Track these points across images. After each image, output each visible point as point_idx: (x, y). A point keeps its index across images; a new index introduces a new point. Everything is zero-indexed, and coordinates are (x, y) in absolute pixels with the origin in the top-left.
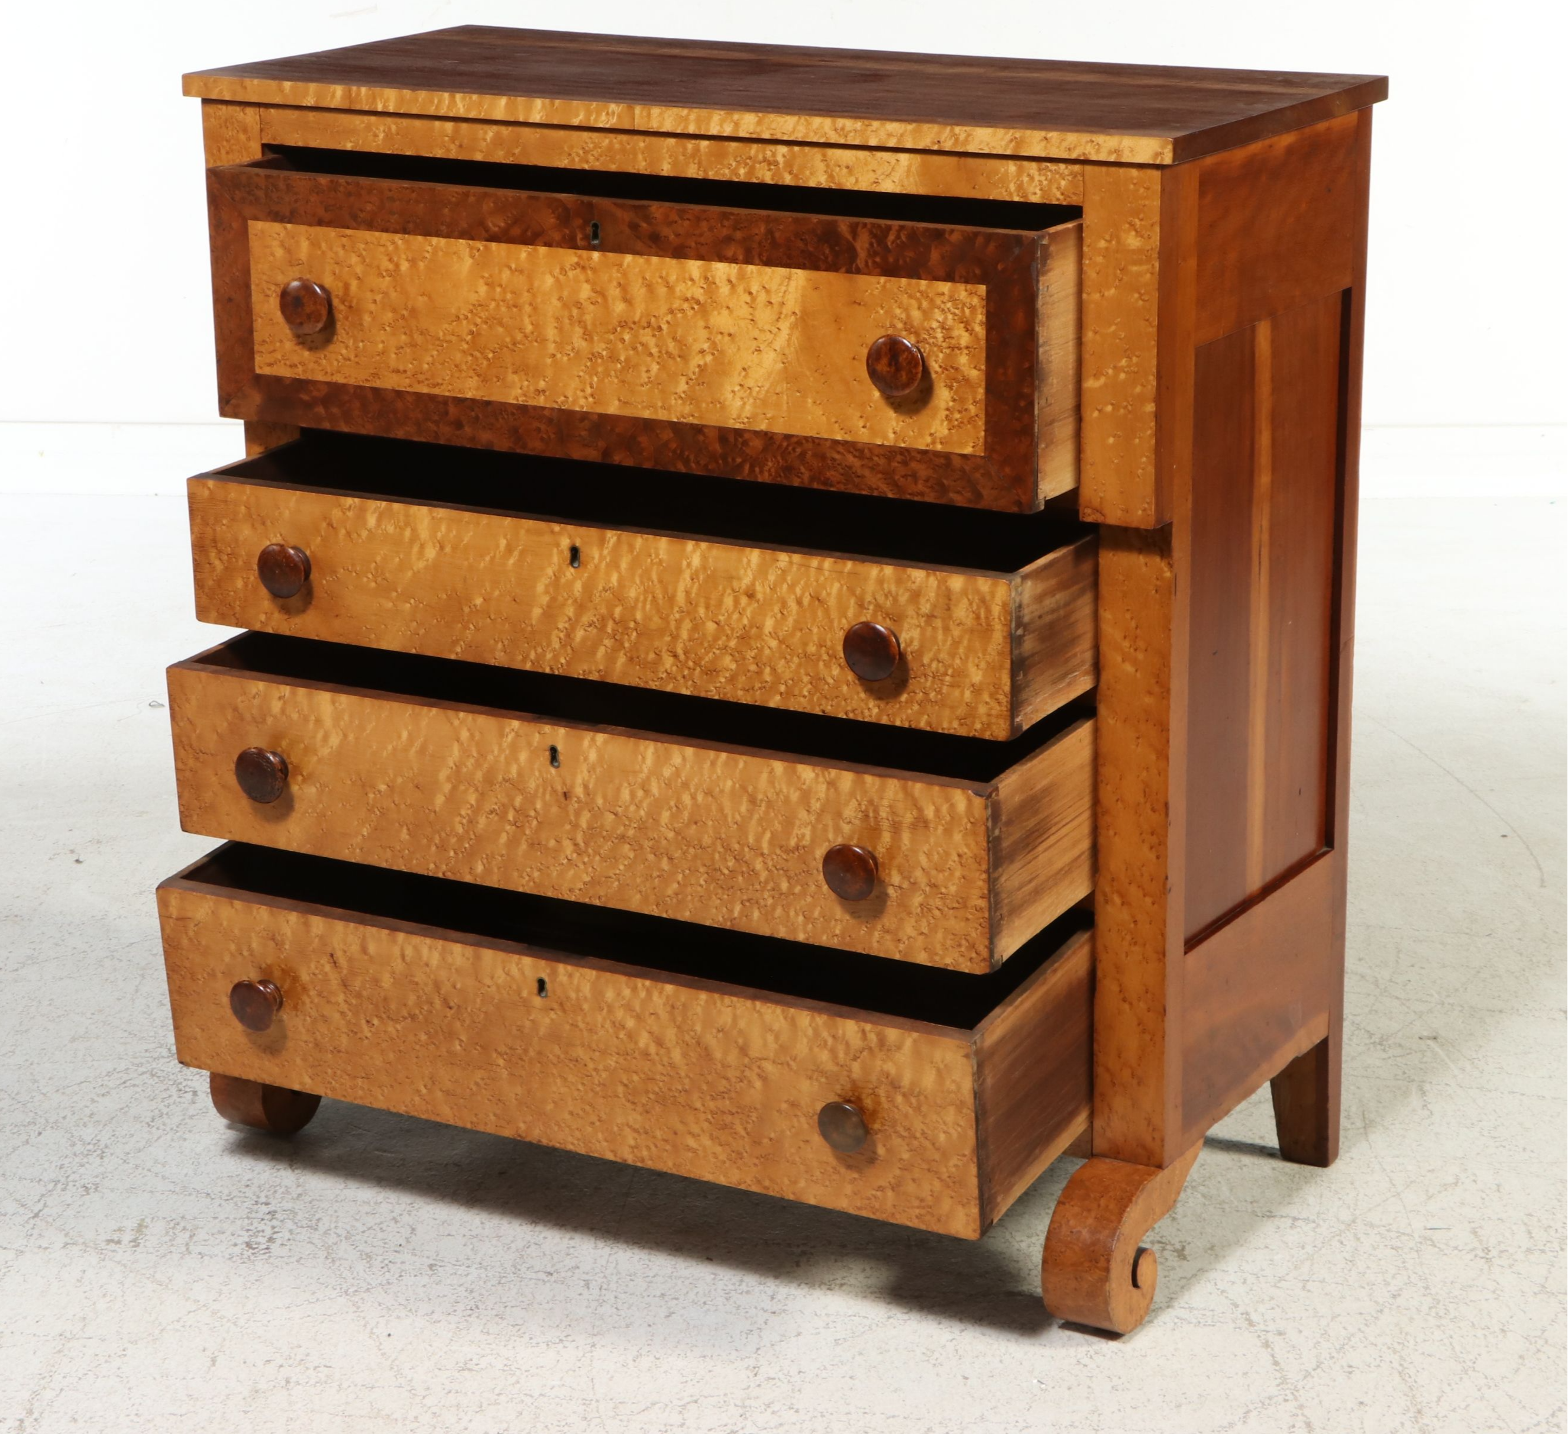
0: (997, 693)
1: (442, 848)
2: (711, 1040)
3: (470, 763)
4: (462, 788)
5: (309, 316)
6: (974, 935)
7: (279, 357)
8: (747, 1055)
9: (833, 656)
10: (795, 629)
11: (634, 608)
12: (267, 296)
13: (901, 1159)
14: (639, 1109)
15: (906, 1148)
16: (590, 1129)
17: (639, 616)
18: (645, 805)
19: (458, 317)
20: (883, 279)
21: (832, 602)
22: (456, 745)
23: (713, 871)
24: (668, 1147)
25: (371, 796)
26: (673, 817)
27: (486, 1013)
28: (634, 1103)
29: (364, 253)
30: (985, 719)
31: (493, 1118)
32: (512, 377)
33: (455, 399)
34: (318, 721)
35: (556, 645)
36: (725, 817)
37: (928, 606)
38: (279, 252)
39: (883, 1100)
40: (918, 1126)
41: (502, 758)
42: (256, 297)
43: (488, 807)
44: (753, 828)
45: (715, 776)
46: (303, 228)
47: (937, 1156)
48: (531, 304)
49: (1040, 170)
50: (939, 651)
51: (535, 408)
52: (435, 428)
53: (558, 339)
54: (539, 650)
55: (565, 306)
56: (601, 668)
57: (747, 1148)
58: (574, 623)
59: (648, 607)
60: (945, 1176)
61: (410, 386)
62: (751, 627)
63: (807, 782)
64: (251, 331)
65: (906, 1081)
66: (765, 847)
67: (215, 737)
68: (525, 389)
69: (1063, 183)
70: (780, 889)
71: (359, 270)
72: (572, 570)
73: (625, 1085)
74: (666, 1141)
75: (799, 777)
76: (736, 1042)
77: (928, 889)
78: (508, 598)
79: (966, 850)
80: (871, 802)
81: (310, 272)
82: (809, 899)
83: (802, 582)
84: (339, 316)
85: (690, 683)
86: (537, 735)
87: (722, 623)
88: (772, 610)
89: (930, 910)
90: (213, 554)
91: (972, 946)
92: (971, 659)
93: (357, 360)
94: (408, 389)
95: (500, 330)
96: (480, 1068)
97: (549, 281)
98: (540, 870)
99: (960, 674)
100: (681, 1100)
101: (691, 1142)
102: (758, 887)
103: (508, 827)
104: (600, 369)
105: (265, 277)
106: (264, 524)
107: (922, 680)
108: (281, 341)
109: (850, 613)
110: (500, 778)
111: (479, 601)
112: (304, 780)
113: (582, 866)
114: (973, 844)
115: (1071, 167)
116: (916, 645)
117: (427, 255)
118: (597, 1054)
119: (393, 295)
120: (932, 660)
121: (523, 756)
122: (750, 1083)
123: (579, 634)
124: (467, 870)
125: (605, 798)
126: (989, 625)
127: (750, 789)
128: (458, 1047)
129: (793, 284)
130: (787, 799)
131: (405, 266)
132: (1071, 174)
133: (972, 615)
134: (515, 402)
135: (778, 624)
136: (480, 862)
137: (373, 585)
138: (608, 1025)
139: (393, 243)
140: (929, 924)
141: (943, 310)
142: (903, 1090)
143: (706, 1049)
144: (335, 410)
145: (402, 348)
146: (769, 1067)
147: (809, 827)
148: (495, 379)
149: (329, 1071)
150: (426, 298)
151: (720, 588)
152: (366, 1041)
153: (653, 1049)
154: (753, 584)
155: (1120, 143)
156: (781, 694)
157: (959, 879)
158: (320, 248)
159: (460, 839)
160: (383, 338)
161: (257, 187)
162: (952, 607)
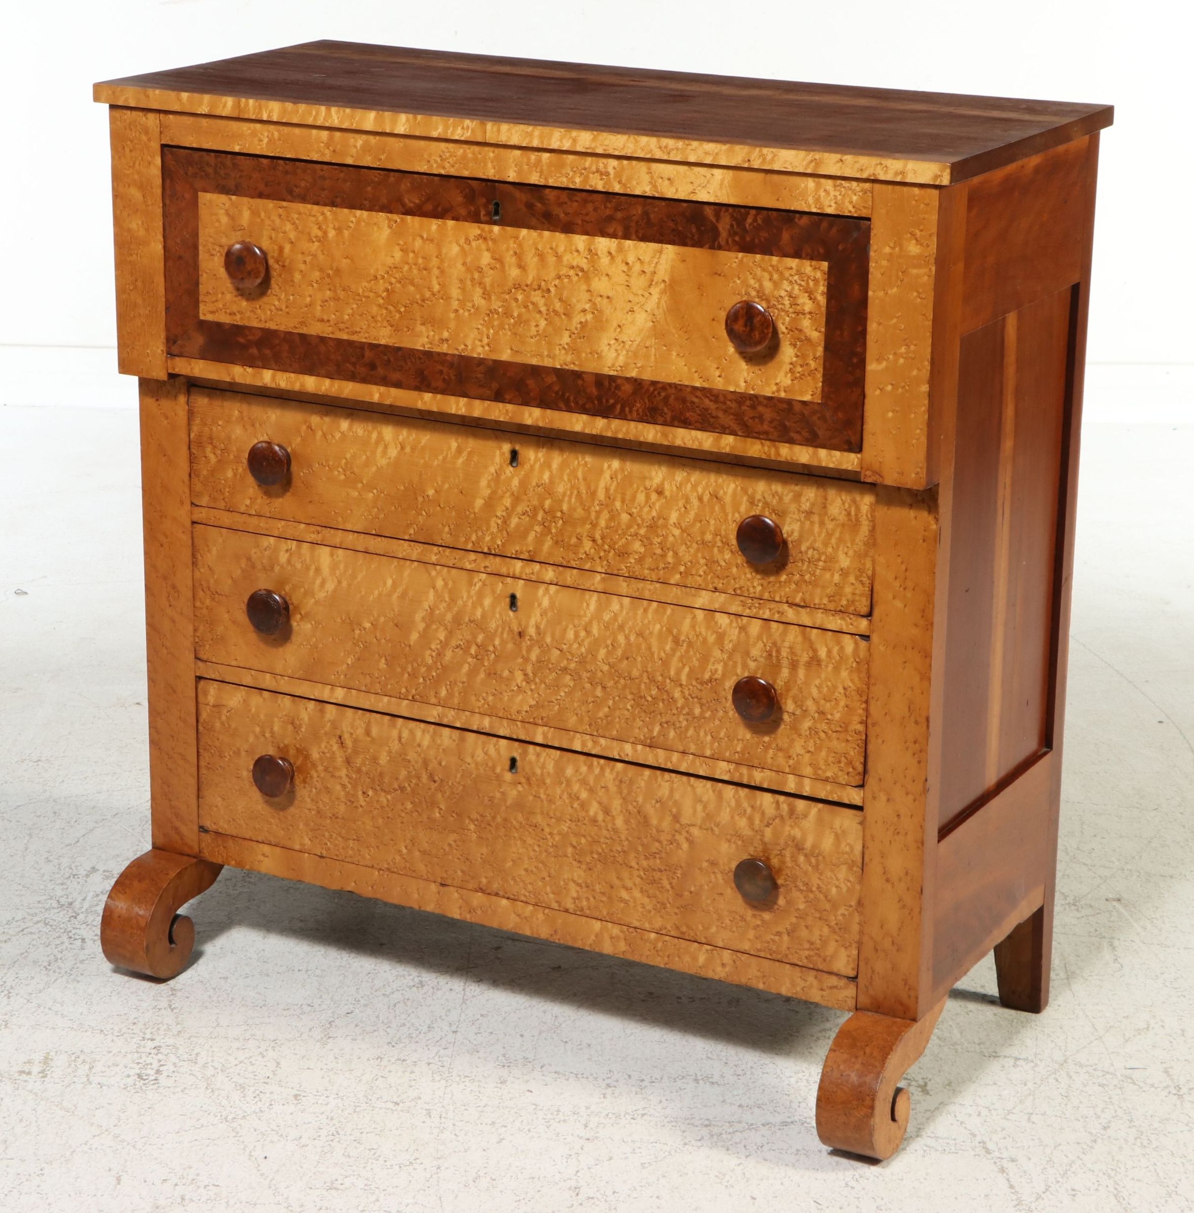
0: (861, 576)
1: (413, 675)
2: (650, 810)
3: (442, 606)
4: (434, 627)
5: (249, 273)
6: (852, 753)
7: (221, 306)
8: (678, 822)
9: (727, 543)
10: (695, 520)
11: (561, 501)
12: (212, 255)
13: (798, 909)
14: (584, 867)
15: (803, 900)
16: (540, 883)
17: (565, 507)
18: (586, 643)
19: (376, 278)
20: (740, 255)
21: (728, 499)
22: (432, 590)
23: (639, 698)
24: (604, 899)
25: (357, 632)
26: (609, 653)
27: (464, 786)
28: (580, 862)
29: (297, 222)
30: (850, 597)
31: (459, 873)
32: (420, 328)
33: (370, 344)
34: (318, 570)
35: (494, 529)
36: (652, 654)
37: (808, 504)
38: (224, 220)
39: (788, 859)
40: (815, 881)
41: (470, 604)
42: (202, 255)
43: (454, 643)
44: (674, 663)
45: (646, 621)
46: (246, 200)
47: (828, 906)
48: (439, 268)
49: (835, 186)
50: (815, 541)
51: (439, 354)
52: (353, 369)
53: (461, 298)
54: (480, 534)
55: (468, 270)
56: (531, 548)
57: (670, 900)
58: (509, 512)
59: (573, 500)
60: (833, 923)
61: (333, 333)
62: (659, 518)
63: (723, 626)
64: (197, 284)
65: (808, 844)
66: (684, 678)
67: (230, 581)
68: (431, 337)
69: (855, 198)
70: (694, 714)
71: (292, 235)
72: (511, 469)
73: (574, 847)
74: (603, 894)
75: (716, 623)
76: (671, 811)
77: (816, 715)
78: (456, 491)
79: (850, 684)
80: (774, 644)
81: (251, 236)
82: (717, 722)
83: (704, 483)
84: (274, 274)
85: (605, 563)
86: (500, 585)
87: (635, 515)
88: (677, 505)
89: (817, 733)
90: (209, 449)
91: (850, 763)
92: (841, 548)
93: (287, 310)
94: (331, 336)
95: (412, 288)
96: (454, 832)
97: (455, 249)
98: (494, 695)
99: (831, 560)
100: (620, 859)
101: (624, 895)
102: (675, 711)
103: (470, 660)
104: (496, 323)
105: (211, 240)
106: (253, 425)
107: (800, 564)
108: (223, 293)
109: (743, 509)
110: (467, 620)
111: (431, 492)
112: (302, 618)
113: (529, 693)
114: (856, 680)
115: (862, 185)
116: (796, 535)
117: (352, 225)
118: (553, 820)
119: (321, 257)
120: (808, 548)
121: (487, 602)
122: (679, 846)
123: (514, 521)
124: (432, 693)
125: (553, 638)
126: (857, 520)
127: (675, 631)
128: (438, 815)
129: (664, 257)
130: (705, 640)
131: (332, 233)
132: (862, 190)
133: (844, 513)
134: (421, 348)
135: (681, 516)
136: (444, 688)
137: (343, 477)
138: (565, 796)
139: (323, 214)
140: (815, 744)
141: (791, 282)
142: (805, 851)
143: (645, 817)
144: (267, 352)
145: (326, 301)
146: (695, 831)
147: (722, 664)
148: (405, 329)
149: (327, 834)
150: (348, 261)
151: (635, 486)
152: (361, 809)
153: (600, 817)
154: (662, 484)
155: (905, 166)
156: (681, 573)
157: (843, 707)
158: (260, 216)
159: (429, 668)
160: (311, 293)
161: (208, 164)
162: (828, 505)
